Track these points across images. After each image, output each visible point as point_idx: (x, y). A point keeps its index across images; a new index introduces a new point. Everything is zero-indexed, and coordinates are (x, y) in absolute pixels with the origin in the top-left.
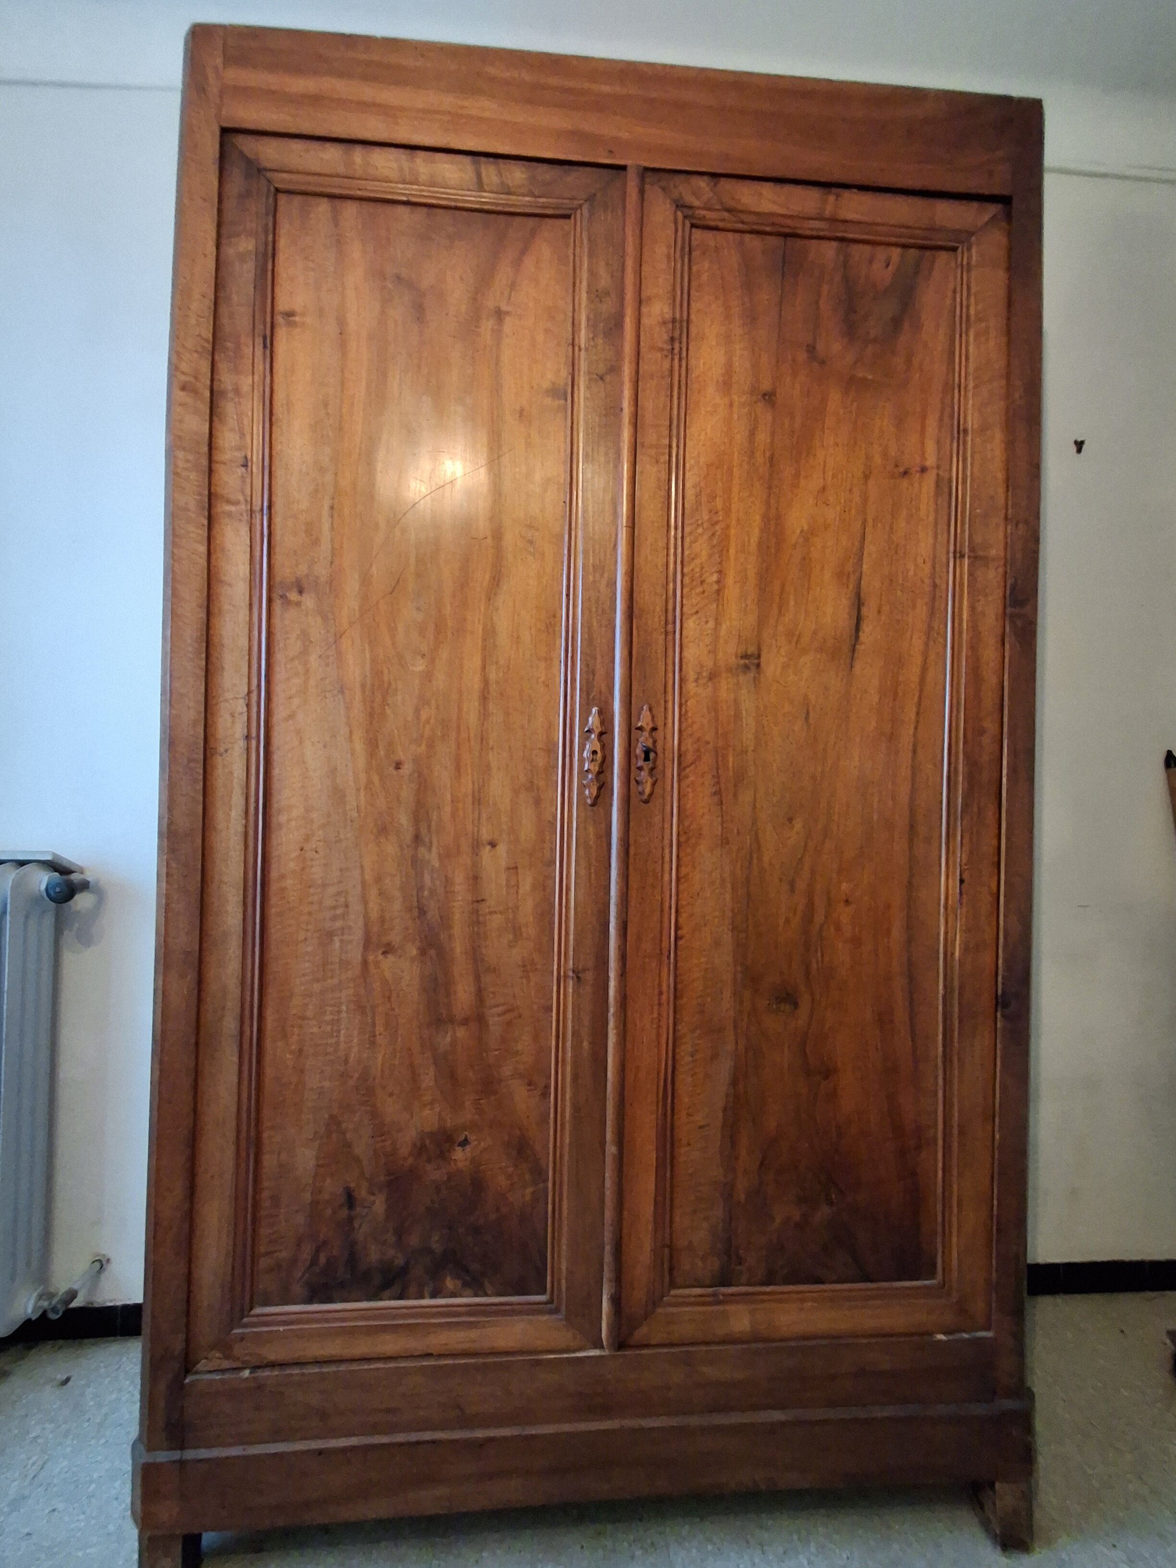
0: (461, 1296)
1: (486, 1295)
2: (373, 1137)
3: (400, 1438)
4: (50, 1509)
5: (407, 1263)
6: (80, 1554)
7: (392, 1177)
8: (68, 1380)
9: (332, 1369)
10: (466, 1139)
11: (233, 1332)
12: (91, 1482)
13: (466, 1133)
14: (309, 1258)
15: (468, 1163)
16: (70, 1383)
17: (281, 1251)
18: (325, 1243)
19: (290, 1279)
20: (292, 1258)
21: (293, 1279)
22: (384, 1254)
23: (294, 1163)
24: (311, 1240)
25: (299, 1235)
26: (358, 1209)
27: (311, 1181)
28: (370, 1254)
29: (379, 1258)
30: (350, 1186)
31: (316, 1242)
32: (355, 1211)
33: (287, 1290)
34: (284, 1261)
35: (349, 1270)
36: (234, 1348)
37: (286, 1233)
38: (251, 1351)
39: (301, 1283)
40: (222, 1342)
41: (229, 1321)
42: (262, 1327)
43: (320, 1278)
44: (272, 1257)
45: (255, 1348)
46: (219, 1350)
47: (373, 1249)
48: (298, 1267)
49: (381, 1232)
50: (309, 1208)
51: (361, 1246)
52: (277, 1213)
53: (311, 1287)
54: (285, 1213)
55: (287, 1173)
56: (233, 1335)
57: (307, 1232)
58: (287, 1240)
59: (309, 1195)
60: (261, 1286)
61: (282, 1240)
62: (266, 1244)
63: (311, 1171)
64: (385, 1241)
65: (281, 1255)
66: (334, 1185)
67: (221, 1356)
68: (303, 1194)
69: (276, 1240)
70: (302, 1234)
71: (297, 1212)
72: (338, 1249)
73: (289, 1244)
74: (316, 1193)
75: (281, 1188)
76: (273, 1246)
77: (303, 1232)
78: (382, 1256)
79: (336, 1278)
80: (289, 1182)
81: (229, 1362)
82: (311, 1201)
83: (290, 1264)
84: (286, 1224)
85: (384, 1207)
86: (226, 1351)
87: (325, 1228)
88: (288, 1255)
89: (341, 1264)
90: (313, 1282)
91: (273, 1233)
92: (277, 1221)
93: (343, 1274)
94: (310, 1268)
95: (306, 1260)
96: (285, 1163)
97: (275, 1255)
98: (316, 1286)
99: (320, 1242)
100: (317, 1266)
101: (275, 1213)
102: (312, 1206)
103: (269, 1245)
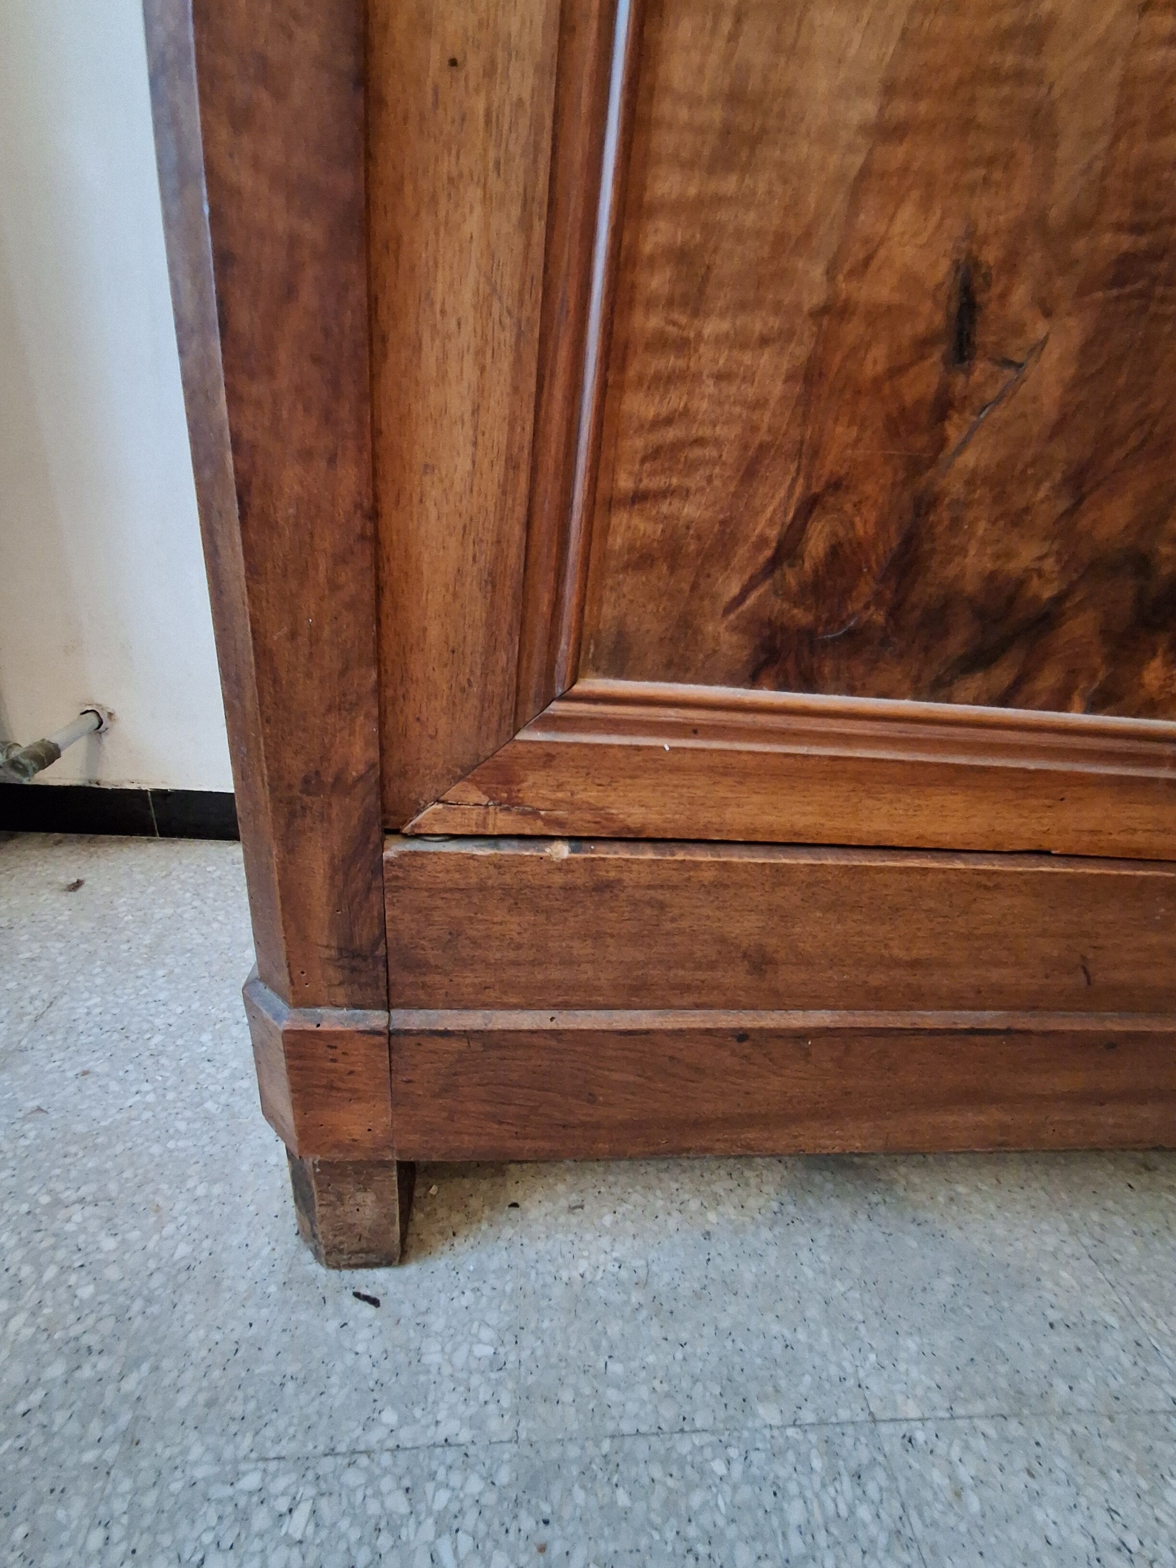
3: (932, 1019)
4: (79, 1070)
6: (156, 1149)
8: (78, 884)
9: (804, 859)
11: (517, 737)
12: (154, 1030)
16: (81, 890)
18: (836, 485)
19: (702, 599)
20: (716, 528)
21: (714, 597)
22: (1008, 555)
23: (789, 93)
24: (793, 467)
25: (757, 442)
26: (982, 365)
27: (839, 204)
28: (963, 551)
29: (990, 566)
30: (982, 258)
31: (808, 477)
32: (968, 373)
33: (690, 632)
34: (691, 532)
35: (888, 595)
36: (523, 781)
37: (715, 426)
38: (572, 794)
39: (738, 618)
40: (487, 763)
41: (508, 706)
42: (608, 734)
43: (795, 611)
44: (654, 512)
45: (585, 790)
46: (478, 784)
47: (980, 532)
48: (735, 562)
49: (1024, 471)
50: (807, 334)
51: (946, 515)
52: (692, 335)
53: (767, 632)
54: (719, 340)
55: (755, 140)
56: (520, 747)
57: (784, 434)
58: (715, 453)
59: (817, 272)
60: (605, 608)
61: (697, 453)
62: (639, 456)
63: (851, 148)
64: (1027, 510)
65: (686, 510)
66: (923, 239)
67: (484, 800)
68: (800, 264)
69: (677, 446)
70: (768, 438)
71: (764, 341)
72: (872, 516)
73: (717, 470)
74: (847, 267)
75: (723, 215)
76: (663, 471)
77: (769, 430)
78: (999, 563)
79: (844, 617)
80: (754, 193)
81: (511, 818)
82: (822, 304)
83: (707, 546)
84: (720, 390)
85: (1070, 371)
86: (499, 786)
87: (848, 427)
88: (708, 514)
89: (870, 568)
90: (773, 618)
91: (668, 421)
92: (688, 367)
93: (867, 607)
94: (772, 571)
95: (763, 541)
96: (754, 83)
97: (665, 508)
98: (784, 629)
99: (819, 478)
100: (797, 569)
101: (685, 334)
102: (820, 326)
103: (647, 466)
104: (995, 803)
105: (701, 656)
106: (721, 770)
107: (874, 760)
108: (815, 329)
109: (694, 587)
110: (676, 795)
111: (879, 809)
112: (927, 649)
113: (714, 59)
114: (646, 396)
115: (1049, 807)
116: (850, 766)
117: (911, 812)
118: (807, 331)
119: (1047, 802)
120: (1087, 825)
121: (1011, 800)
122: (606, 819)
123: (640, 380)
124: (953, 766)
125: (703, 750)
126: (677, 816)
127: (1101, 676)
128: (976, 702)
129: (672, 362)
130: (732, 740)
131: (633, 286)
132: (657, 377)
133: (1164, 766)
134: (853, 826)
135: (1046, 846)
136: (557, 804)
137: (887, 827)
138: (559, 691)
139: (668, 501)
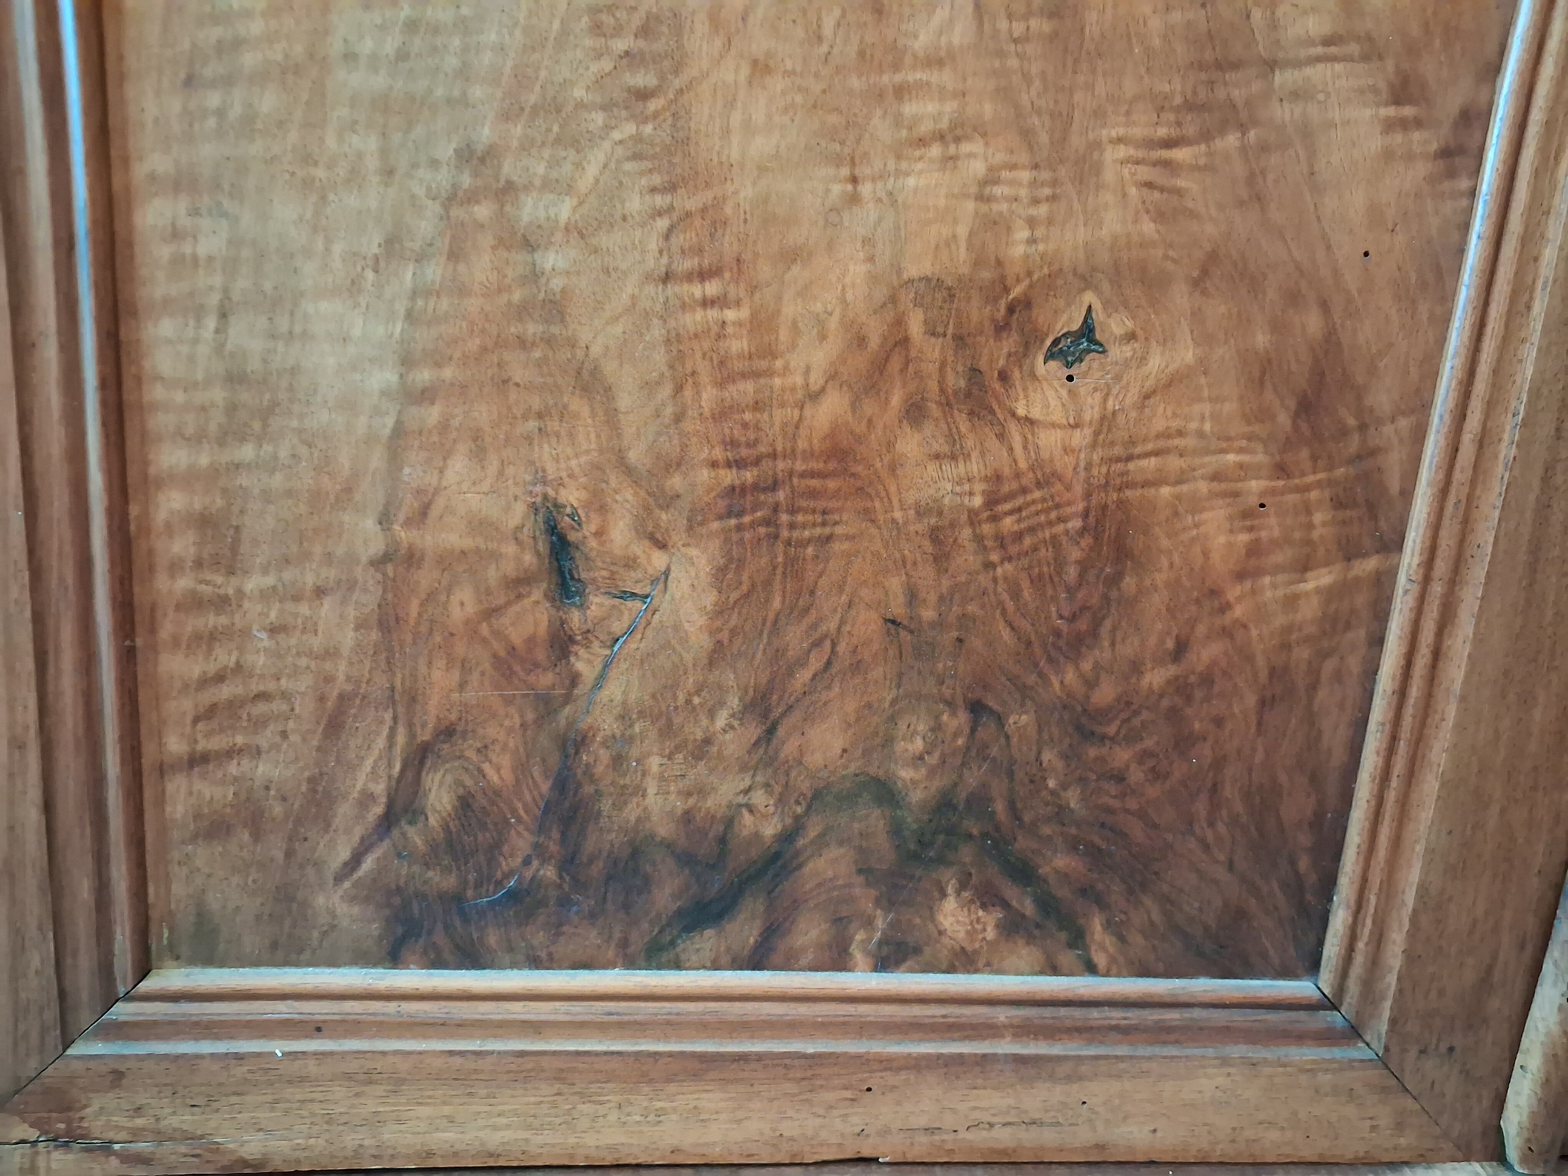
0: (991, 968)
1: (1091, 969)
2: (667, 278)
5: (788, 837)
7: (749, 476)
10: (1087, 330)
11: (69, 1052)
13: (1089, 297)
14: (380, 788)
15: (1080, 438)
17: (257, 753)
18: (447, 732)
19: (301, 867)
20: (304, 788)
21: (318, 865)
22: (702, 791)
23: (294, 371)
24: (388, 716)
25: (335, 693)
26: (597, 600)
27: (377, 460)
28: (640, 791)
29: (680, 805)
30: (562, 500)
31: (410, 725)
32: (582, 607)
33: (295, 906)
34: (272, 792)
35: (553, 847)
36: (85, 1107)
37: (278, 679)
38: (158, 1120)
39: (354, 886)
40: (30, 1086)
41: (52, 1014)
42: (196, 1039)
43: (430, 874)
44: (220, 775)
45: (174, 1113)
46: (22, 1115)
47: (655, 769)
48: (338, 822)
49: (688, 702)
50: (371, 582)
51: (604, 755)
52: (231, 591)
53: (397, 901)
54: (266, 595)
55: (267, 413)
56: (77, 1066)
57: (368, 682)
58: (285, 707)
59: (370, 524)
60: (174, 887)
61: (261, 708)
62: (189, 719)
63: (377, 412)
64: (707, 741)
65: (261, 769)
66: (486, 486)
67: (33, 1134)
68: (346, 518)
69: (233, 705)
70: (349, 688)
71: (320, 592)
72: (506, 761)
73: (291, 725)
74: (402, 517)
75: (244, 480)
76: (222, 730)
77: (348, 679)
78: (691, 801)
79: (499, 875)
80: (276, 458)
81: (70, 1157)
82: (381, 553)
83: (296, 806)
84: (278, 643)
85: (710, 599)
86: (54, 1115)
87: (447, 670)
88: (289, 773)
89: (519, 820)
90: (402, 883)
91: (220, 678)
92: (233, 624)
93: (527, 862)
94: (388, 829)
95: (367, 798)
96: (254, 365)
97: (233, 769)
98: (421, 896)
99: (424, 726)
100: (420, 825)
101: (222, 591)
102: (385, 574)
103: (200, 726)
104: (771, 1100)
105: (315, 934)
106: (362, 1077)
107: (578, 1053)
108: (379, 576)
109: (289, 854)
110: (304, 1113)
111: (604, 1116)
112: (626, 907)
113: (203, 350)
114: (187, 656)
115: (852, 1100)
116: (545, 1062)
117: (651, 1118)
118: (370, 579)
119: (848, 1094)
120: (922, 1121)
121: (794, 1095)
122: (211, 1151)
123: (176, 642)
124: (694, 1055)
125: (331, 1054)
126: (312, 1141)
127: (880, 923)
128: (716, 966)
129: (213, 620)
130: (373, 1037)
131: (151, 552)
132: (197, 637)
133: (1002, 1036)
134: (572, 1140)
135: (866, 1153)
136: (136, 1134)
137: (622, 1139)
138: (121, 990)
139: (235, 761)
